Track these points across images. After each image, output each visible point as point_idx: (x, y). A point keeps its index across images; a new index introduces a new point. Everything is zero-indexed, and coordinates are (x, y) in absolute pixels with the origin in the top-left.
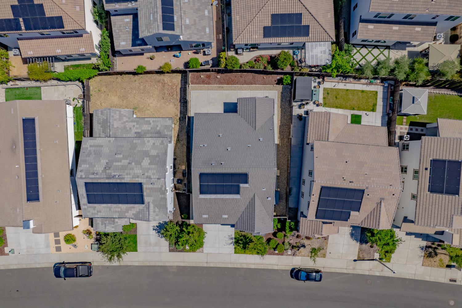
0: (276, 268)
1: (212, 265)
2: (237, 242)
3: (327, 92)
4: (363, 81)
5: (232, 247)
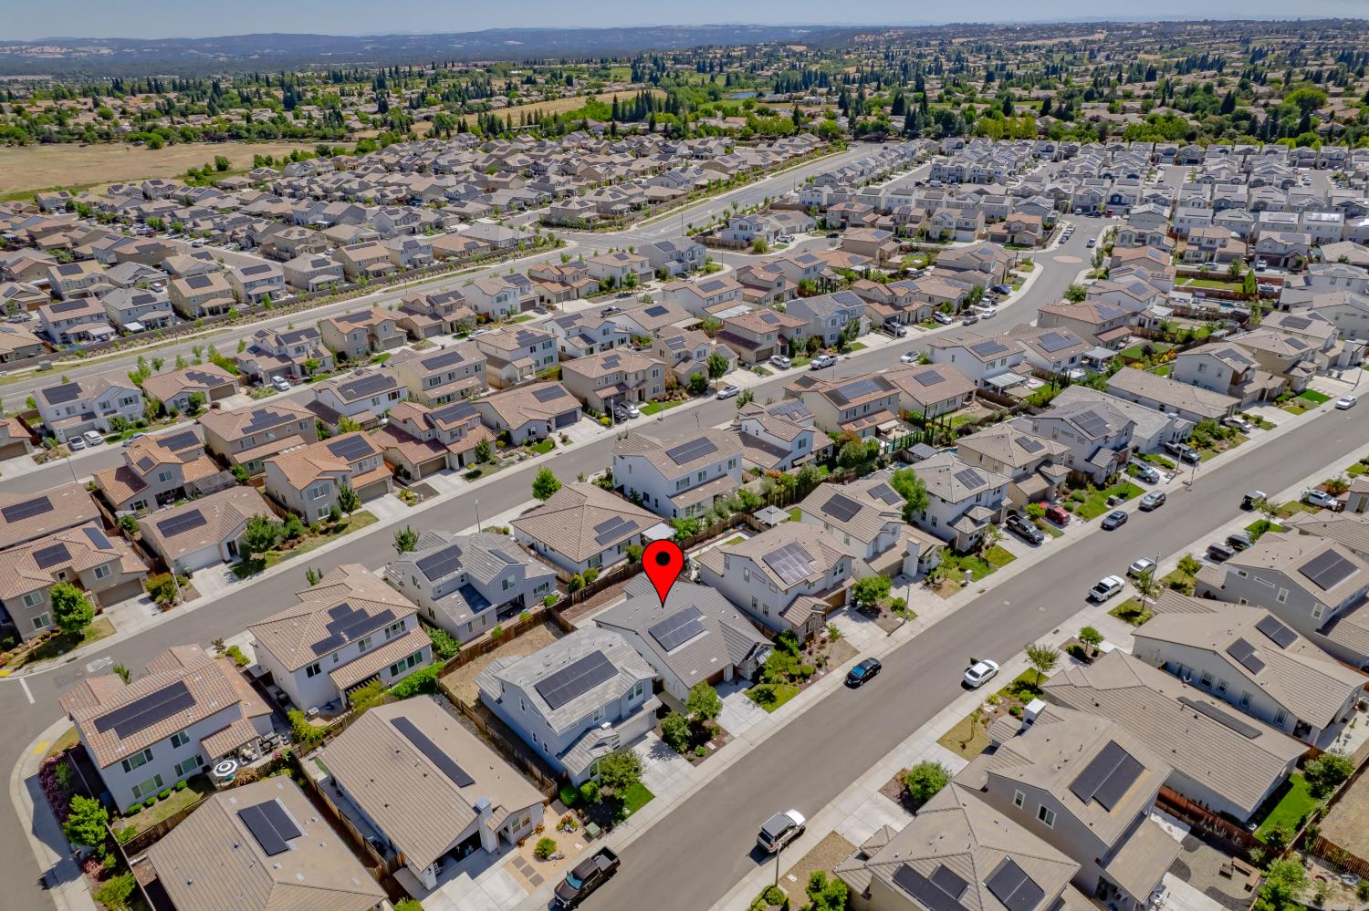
2: (758, 702)
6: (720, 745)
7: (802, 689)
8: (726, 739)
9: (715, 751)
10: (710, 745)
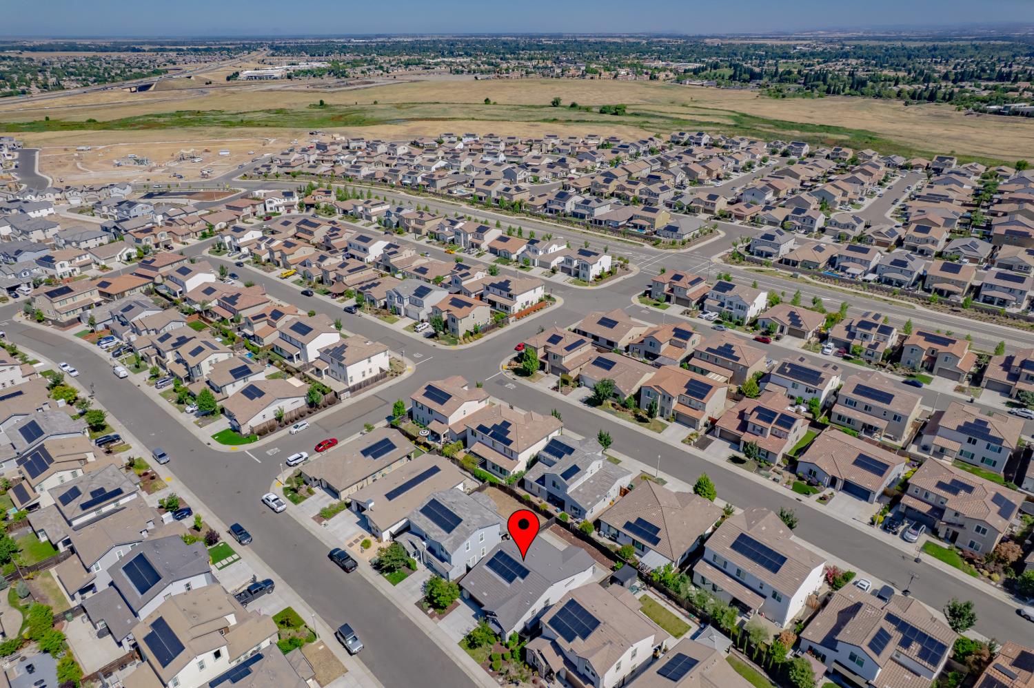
0: (476, 682)
1: (431, 637)
2: (469, 637)
3: (645, 598)
4: (683, 610)
5: (462, 637)
6: (431, 616)
7: (483, 666)
8: (436, 618)
9: (427, 613)
10: (431, 610)
